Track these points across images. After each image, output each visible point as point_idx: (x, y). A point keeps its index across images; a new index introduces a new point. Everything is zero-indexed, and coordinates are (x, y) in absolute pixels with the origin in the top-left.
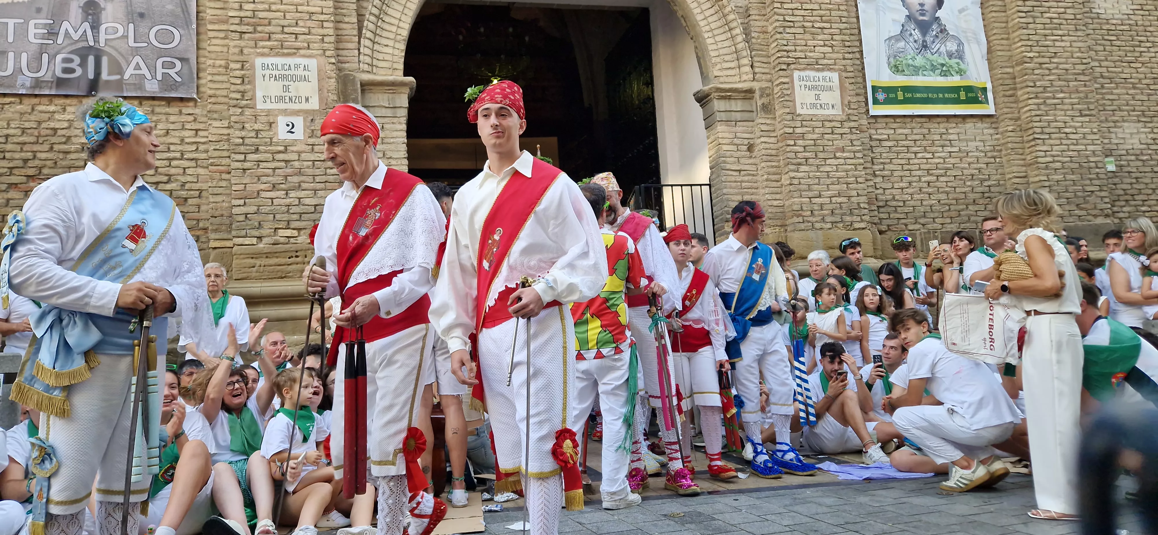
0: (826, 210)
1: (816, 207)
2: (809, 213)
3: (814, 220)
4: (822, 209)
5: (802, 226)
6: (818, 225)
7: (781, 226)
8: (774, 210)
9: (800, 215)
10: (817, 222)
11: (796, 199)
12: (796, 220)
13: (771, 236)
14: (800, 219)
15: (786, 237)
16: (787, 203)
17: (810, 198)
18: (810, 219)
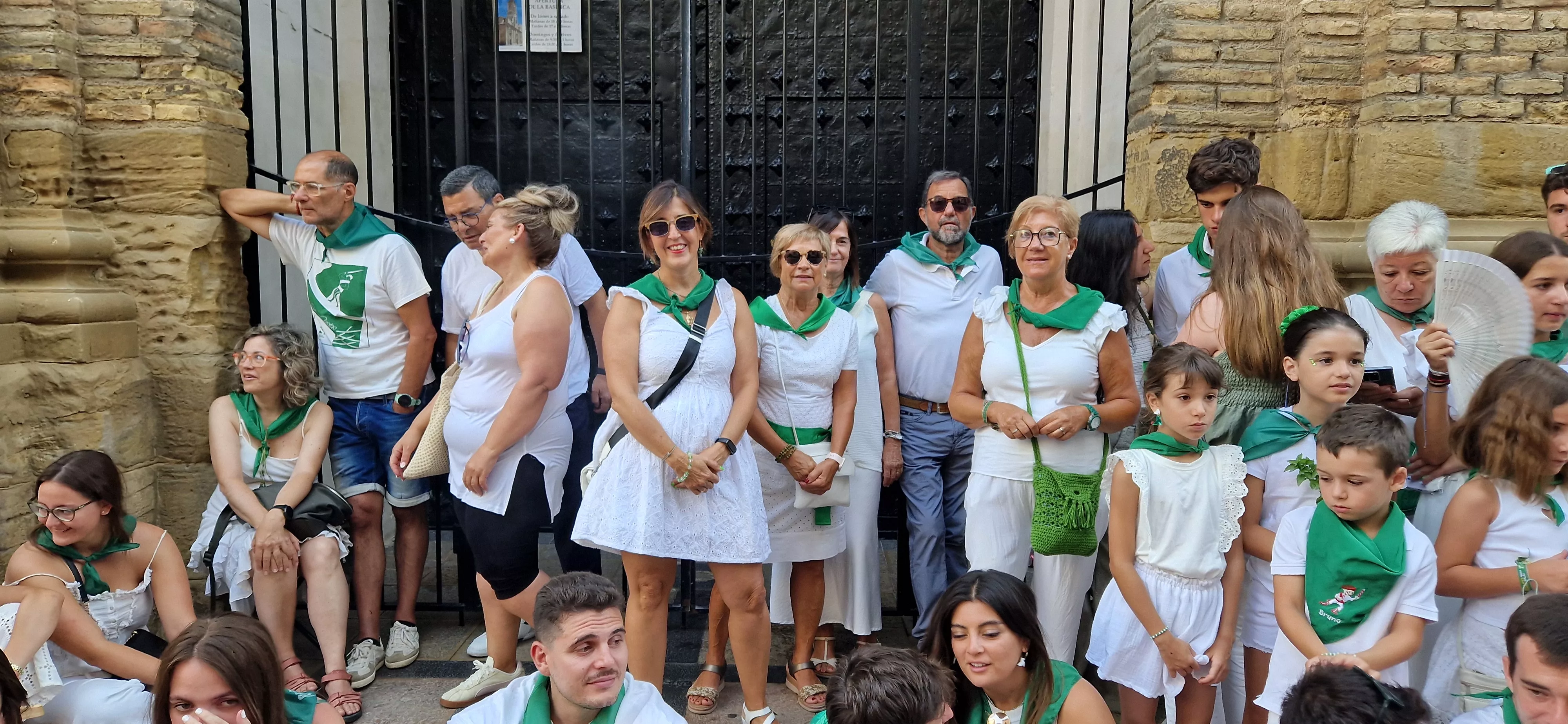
0: (1512, 51)
1: (1476, 42)
2: (1447, 61)
3: (1462, 84)
4: (1497, 50)
5: (1414, 106)
6: (1471, 105)
7: (1340, 103)
8: (1322, 49)
9: (1413, 68)
10: (1470, 92)
11: (1407, 14)
12: (1394, 83)
13: (1298, 134)
14: (1411, 83)
15: (1351, 139)
16: (1373, 27)
17: (1459, 9)
18: (1448, 81)
